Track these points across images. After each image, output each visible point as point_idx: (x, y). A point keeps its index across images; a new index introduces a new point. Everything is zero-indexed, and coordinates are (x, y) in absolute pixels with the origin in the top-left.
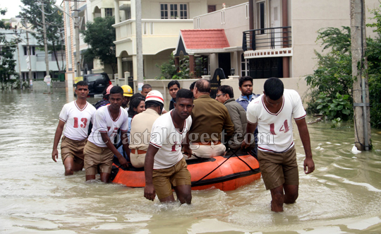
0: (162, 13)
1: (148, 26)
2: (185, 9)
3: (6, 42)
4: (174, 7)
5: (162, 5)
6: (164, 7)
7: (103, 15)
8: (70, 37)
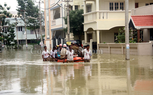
0: (110, 7)
1: (105, 14)
2: (123, 5)
3: (10, 24)
4: (117, 4)
5: (110, 3)
6: (111, 4)
7: (74, 9)
8: (48, 22)
